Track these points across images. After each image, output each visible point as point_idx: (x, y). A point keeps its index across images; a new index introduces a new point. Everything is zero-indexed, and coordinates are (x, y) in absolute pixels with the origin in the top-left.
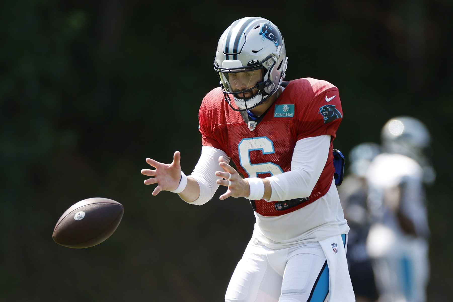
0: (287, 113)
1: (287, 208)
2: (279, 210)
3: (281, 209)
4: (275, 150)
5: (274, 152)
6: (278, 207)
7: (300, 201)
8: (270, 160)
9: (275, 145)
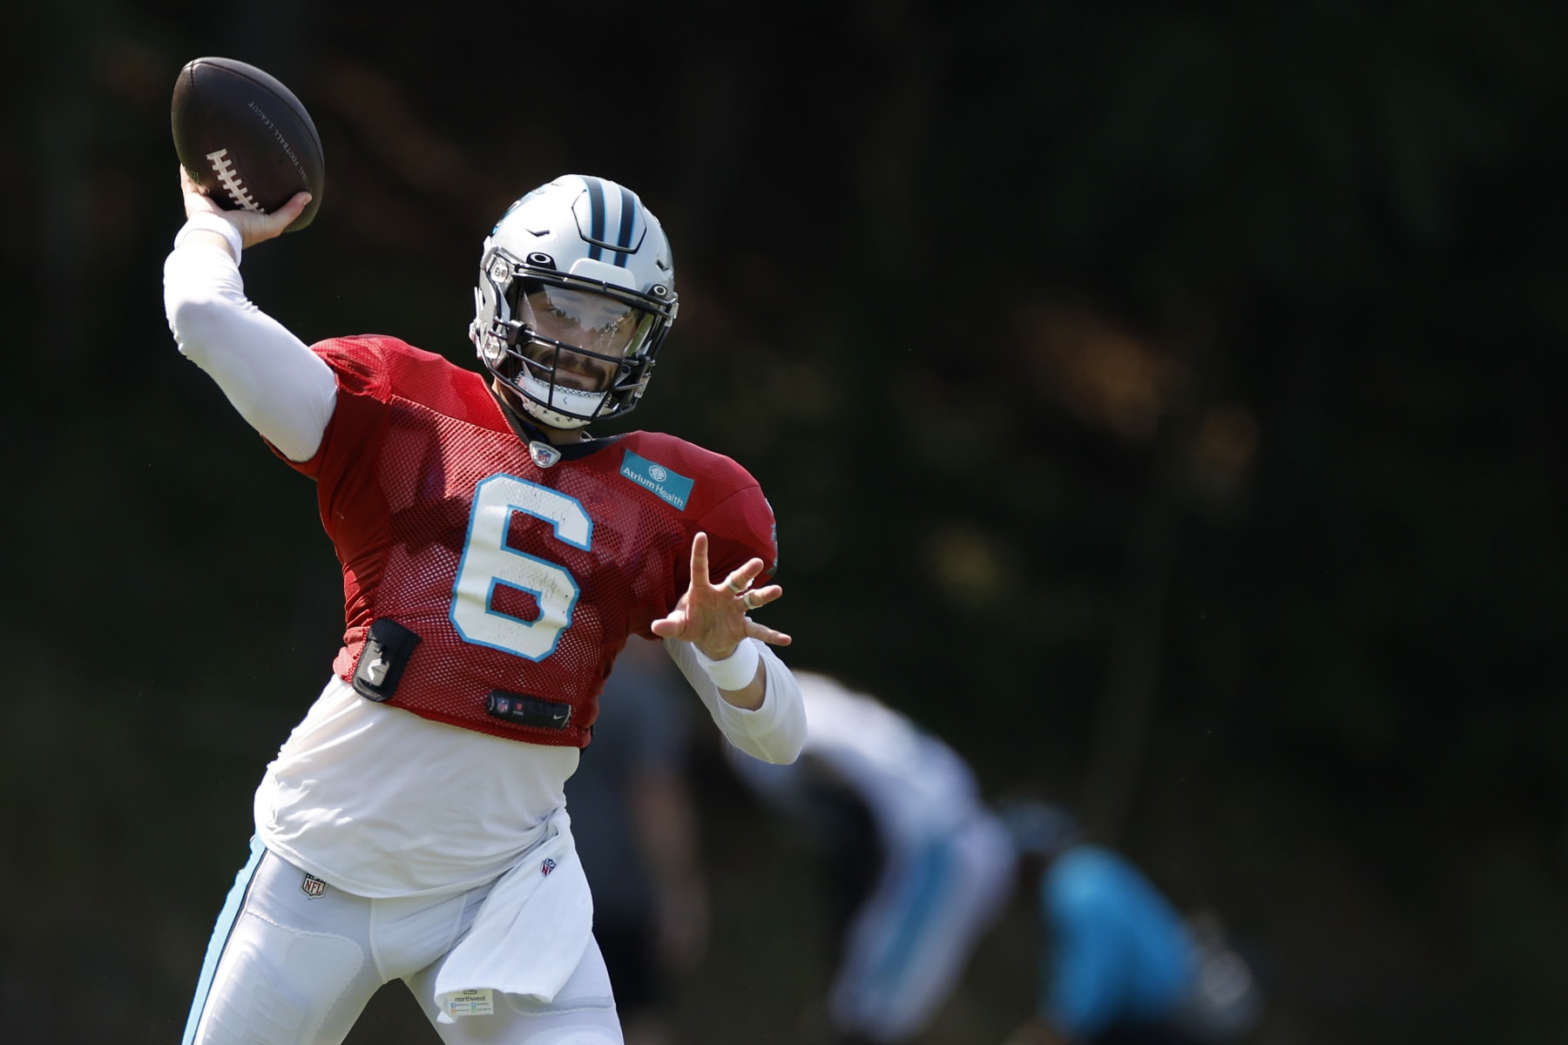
0: (660, 487)
1: (516, 719)
2: (495, 713)
3: (503, 714)
4: (592, 546)
5: (588, 549)
6: (499, 705)
7: (555, 717)
8: (570, 562)
9: (599, 532)
